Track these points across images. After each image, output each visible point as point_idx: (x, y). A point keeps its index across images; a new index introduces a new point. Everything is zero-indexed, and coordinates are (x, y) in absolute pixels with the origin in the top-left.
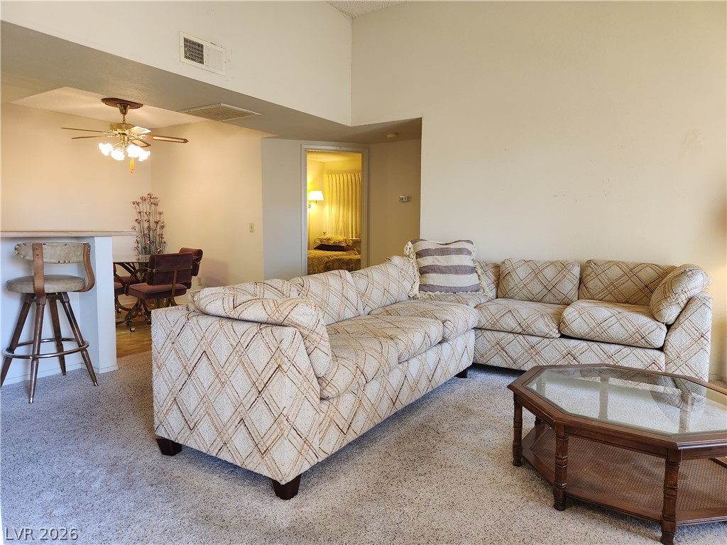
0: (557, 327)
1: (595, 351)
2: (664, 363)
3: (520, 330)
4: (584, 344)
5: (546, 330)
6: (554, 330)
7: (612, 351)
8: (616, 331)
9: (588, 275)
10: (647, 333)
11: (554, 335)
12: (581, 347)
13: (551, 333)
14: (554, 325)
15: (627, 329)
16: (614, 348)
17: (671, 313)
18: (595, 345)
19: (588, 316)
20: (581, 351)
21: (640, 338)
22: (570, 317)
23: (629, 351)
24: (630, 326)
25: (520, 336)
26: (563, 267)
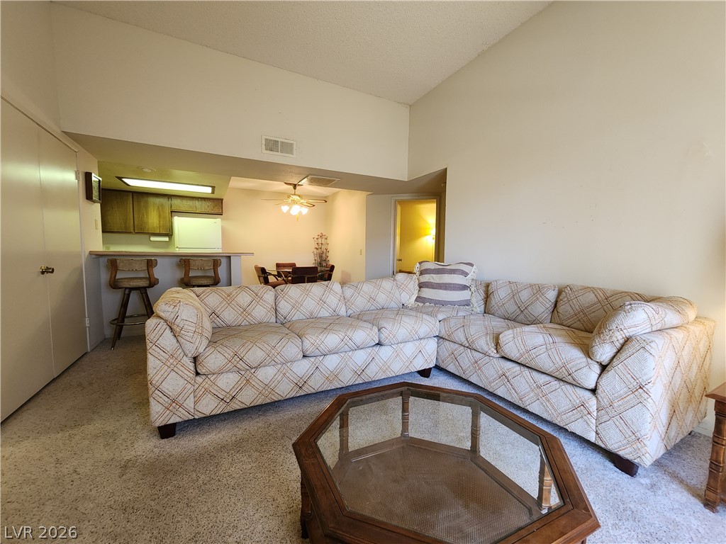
0: (495, 347)
1: (526, 377)
2: (595, 407)
3: (467, 345)
4: (517, 368)
5: (486, 349)
6: (493, 349)
7: (541, 382)
8: (544, 362)
9: (561, 300)
10: (574, 370)
11: (492, 354)
12: (514, 371)
13: (490, 352)
14: (493, 345)
15: (554, 361)
16: (543, 379)
17: (604, 352)
18: (526, 371)
19: (520, 341)
20: (513, 375)
21: (567, 374)
22: (504, 339)
23: (558, 386)
24: (558, 359)
25: (469, 350)
26: (538, 290)
